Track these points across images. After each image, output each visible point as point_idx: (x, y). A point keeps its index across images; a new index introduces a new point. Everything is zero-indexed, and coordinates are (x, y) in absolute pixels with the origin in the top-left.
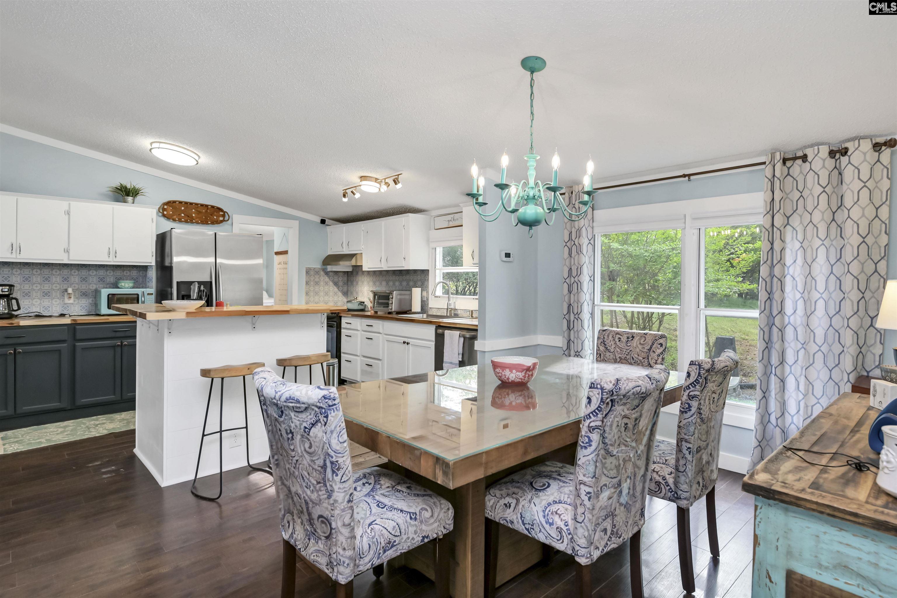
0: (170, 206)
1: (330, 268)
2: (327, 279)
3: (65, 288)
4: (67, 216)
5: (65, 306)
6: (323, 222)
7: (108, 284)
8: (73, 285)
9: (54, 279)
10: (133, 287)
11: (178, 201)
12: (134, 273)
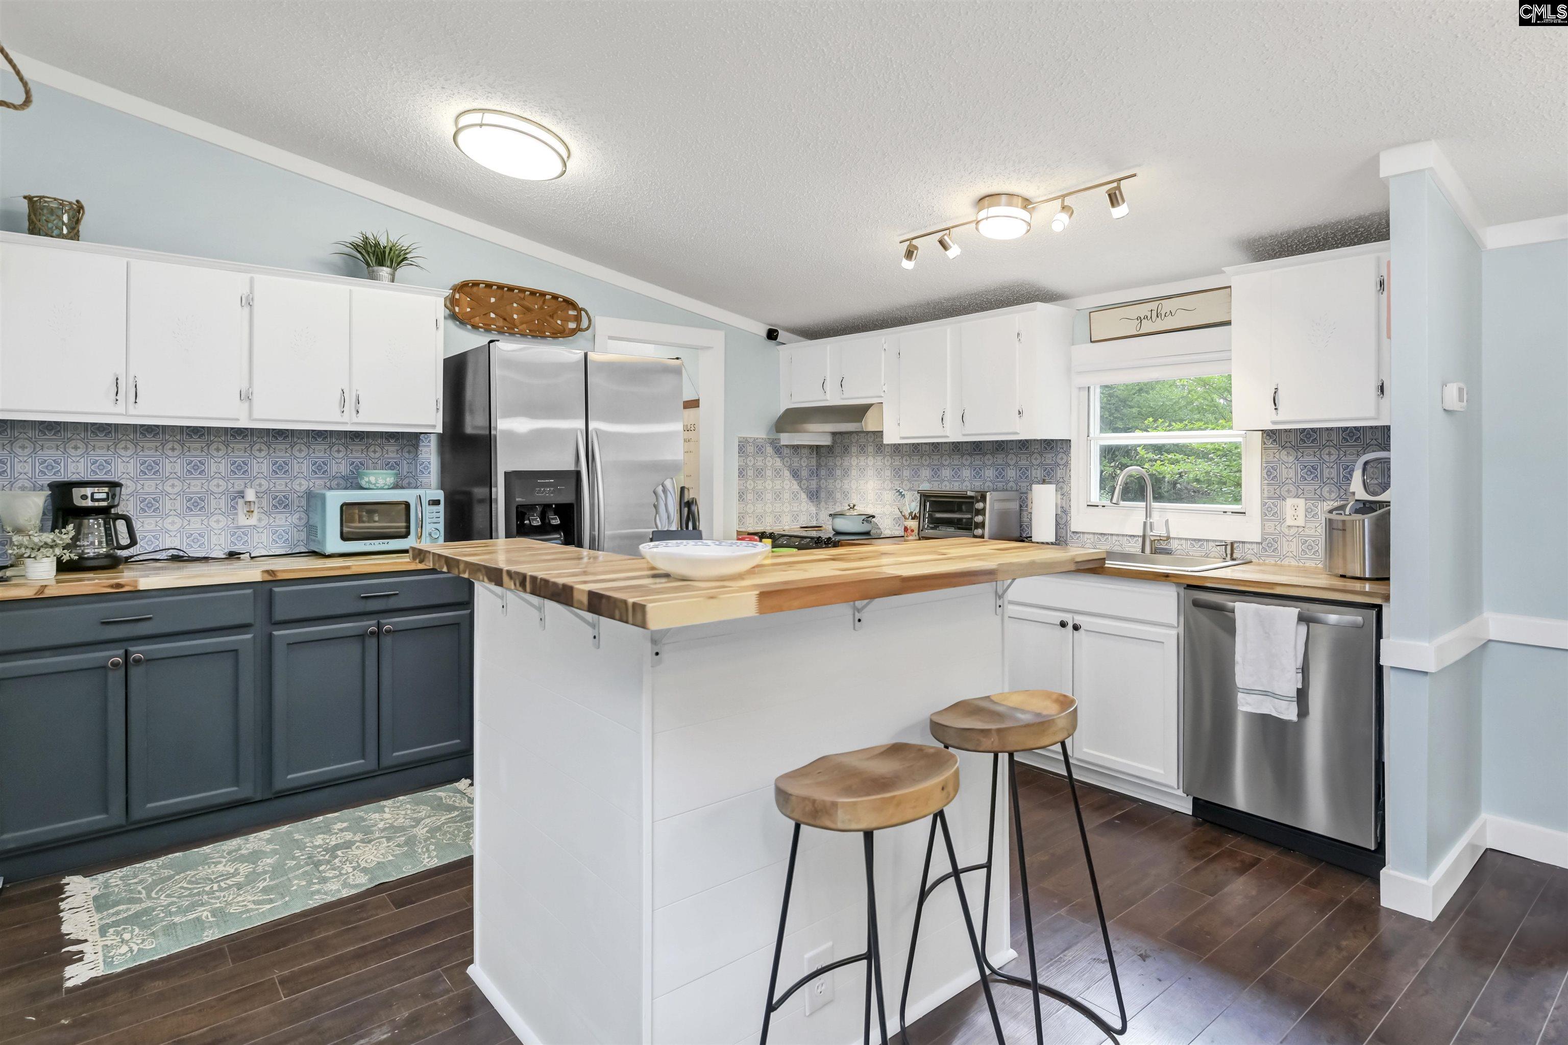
0: (467, 295)
1: (786, 439)
2: (778, 463)
3: (237, 488)
4: (247, 309)
5: (239, 533)
6: (772, 335)
7: (334, 478)
8: (257, 482)
9: (214, 468)
10: (396, 486)
11: (483, 282)
12: (391, 452)
